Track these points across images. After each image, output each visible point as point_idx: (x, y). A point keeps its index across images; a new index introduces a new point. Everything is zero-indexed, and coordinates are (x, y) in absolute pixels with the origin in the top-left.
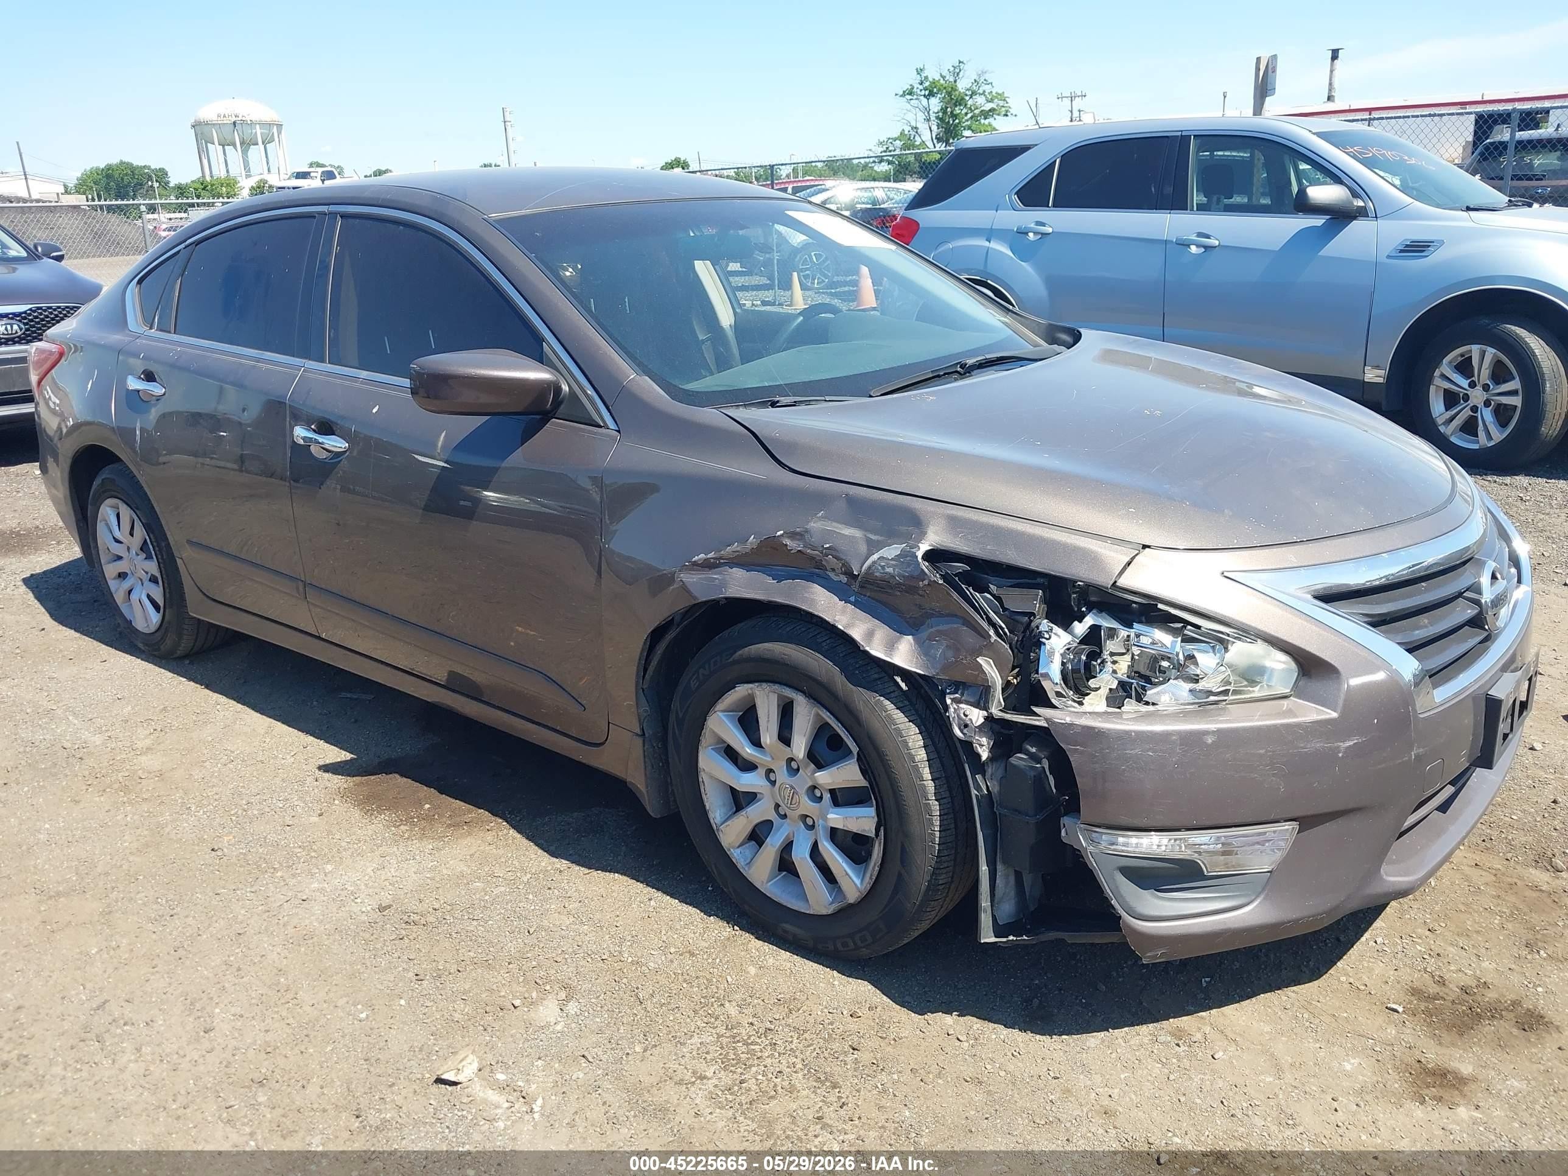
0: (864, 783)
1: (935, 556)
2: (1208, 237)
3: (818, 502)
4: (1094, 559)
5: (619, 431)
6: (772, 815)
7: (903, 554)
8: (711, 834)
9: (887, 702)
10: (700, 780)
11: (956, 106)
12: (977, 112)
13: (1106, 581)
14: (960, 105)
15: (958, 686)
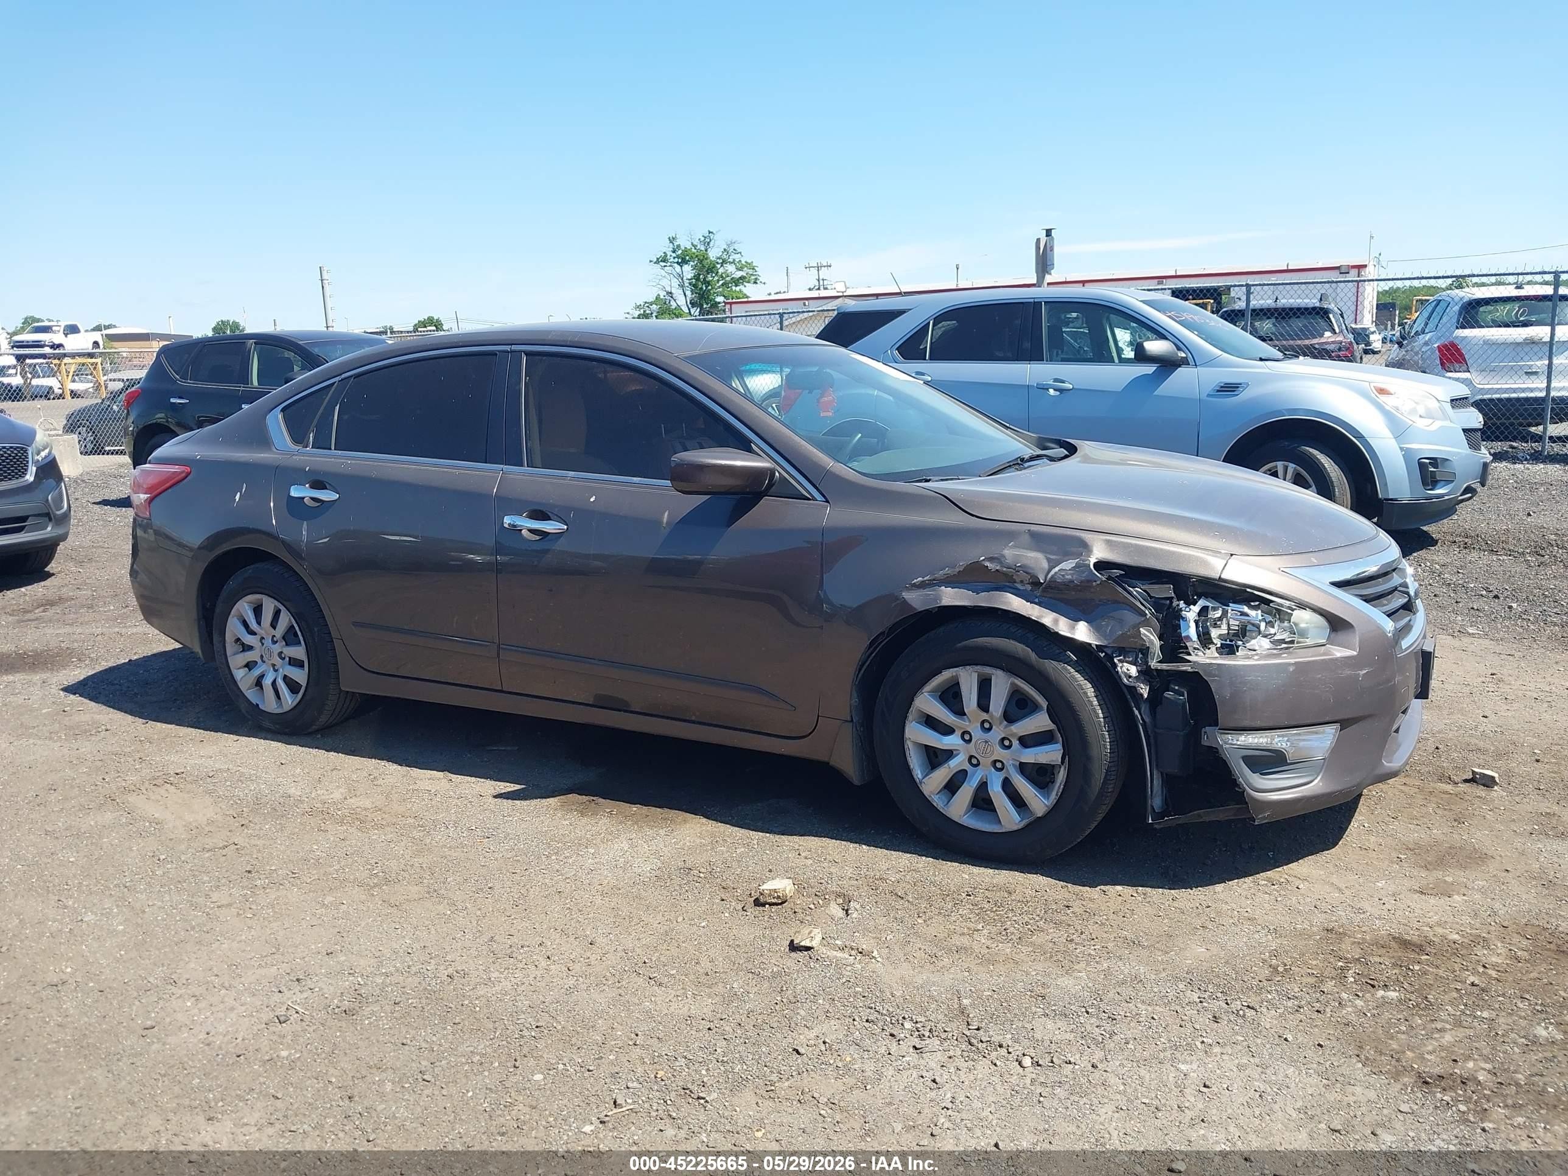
0: (1052, 726)
1: (1101, 565)
2: (1063, 382)
3: (1011, 536)
4: (1205, 563)
5: (827, 501)
6: (967, 766)
7: (1078, 566)
8: (914, 786)
9: (1069, 668)
10: (906, 747)
11: (708, 273)
12: (728, 279)
13: (1215, 575)
14: (712, 272)
15: (1123, 651)
